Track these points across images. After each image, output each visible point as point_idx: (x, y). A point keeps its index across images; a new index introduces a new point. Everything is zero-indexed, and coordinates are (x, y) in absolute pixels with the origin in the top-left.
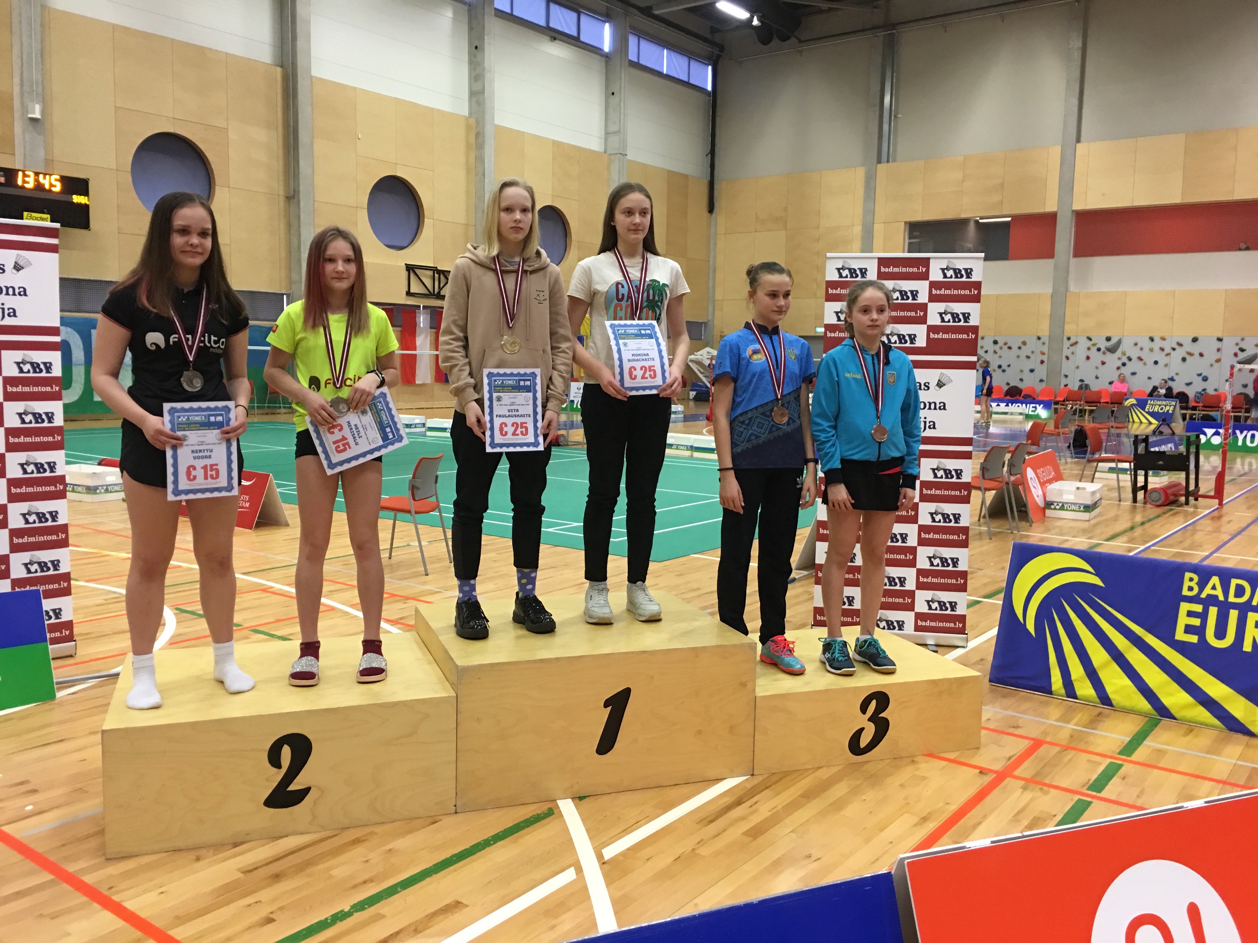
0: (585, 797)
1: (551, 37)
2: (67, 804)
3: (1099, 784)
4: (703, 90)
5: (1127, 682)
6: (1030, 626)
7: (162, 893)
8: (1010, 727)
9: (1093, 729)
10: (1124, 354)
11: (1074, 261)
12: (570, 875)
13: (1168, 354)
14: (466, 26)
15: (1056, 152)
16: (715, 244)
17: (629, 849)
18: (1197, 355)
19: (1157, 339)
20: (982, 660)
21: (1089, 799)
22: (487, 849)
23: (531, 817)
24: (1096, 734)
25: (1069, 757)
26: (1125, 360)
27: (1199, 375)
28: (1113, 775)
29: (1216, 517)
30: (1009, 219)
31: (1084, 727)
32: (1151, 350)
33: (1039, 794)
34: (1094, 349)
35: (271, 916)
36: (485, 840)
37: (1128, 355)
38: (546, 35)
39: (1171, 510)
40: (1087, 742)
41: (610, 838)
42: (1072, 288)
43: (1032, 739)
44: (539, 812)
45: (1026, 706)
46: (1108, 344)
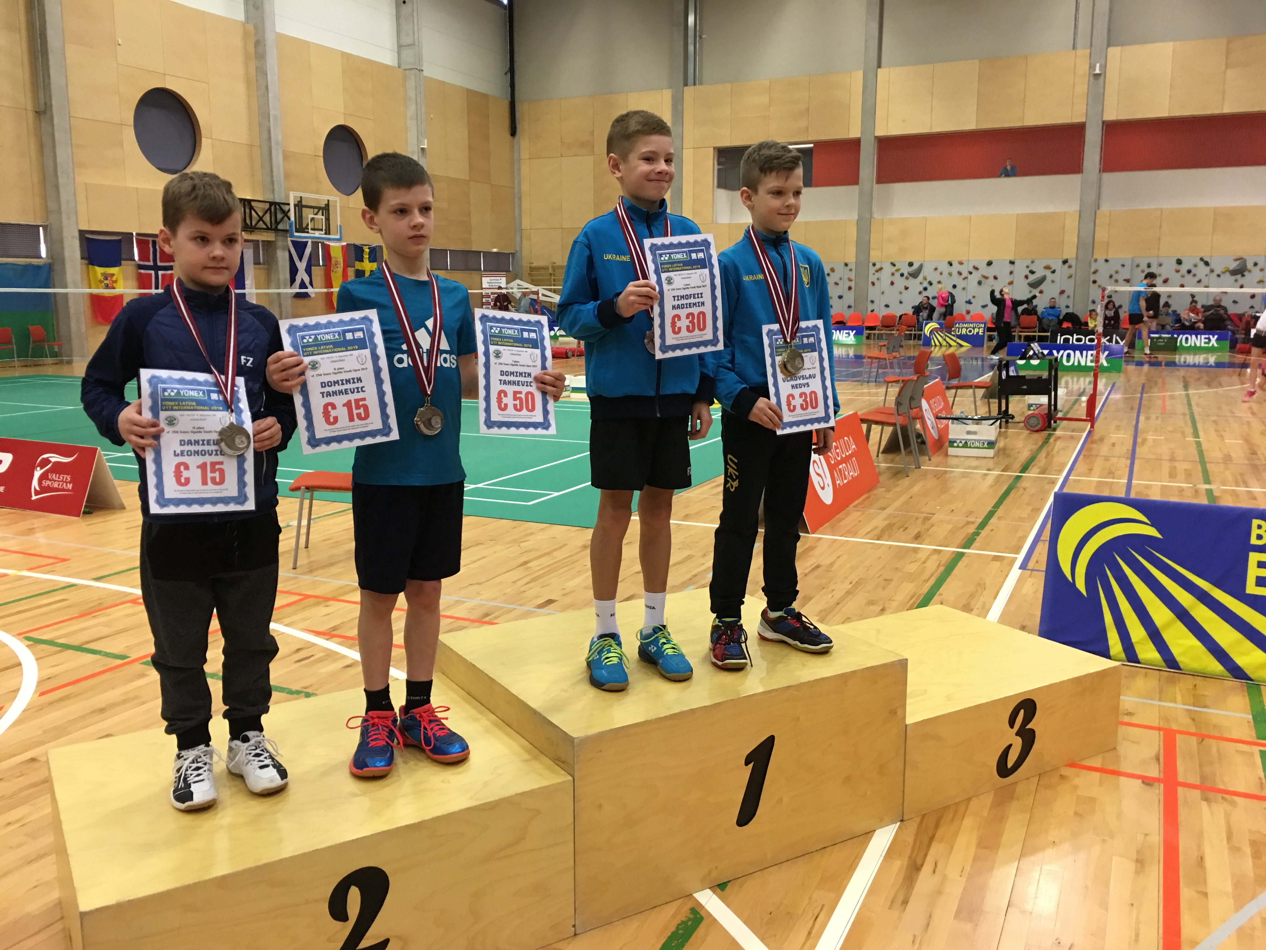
0: (725, 884)
5: (1194, 642)
10: (925, 279)
11: (876, 187)
13: (966, 278)
15: (858, 76)
16: (519, 169)
18: (991, 278)
19: (955, 264)
23: (680, 927)
24: (1215, 714)
25: (1214, 749)
26: (926, 284)
30: (812, 145)
31: (1196, 706)
32: (950, 274)
34: (898, 275)
37: (929, 279)
39: (1050, 435)
42: (876, 214)
43: (1159, 729)
44: (683, 918)
46: (911, 269)
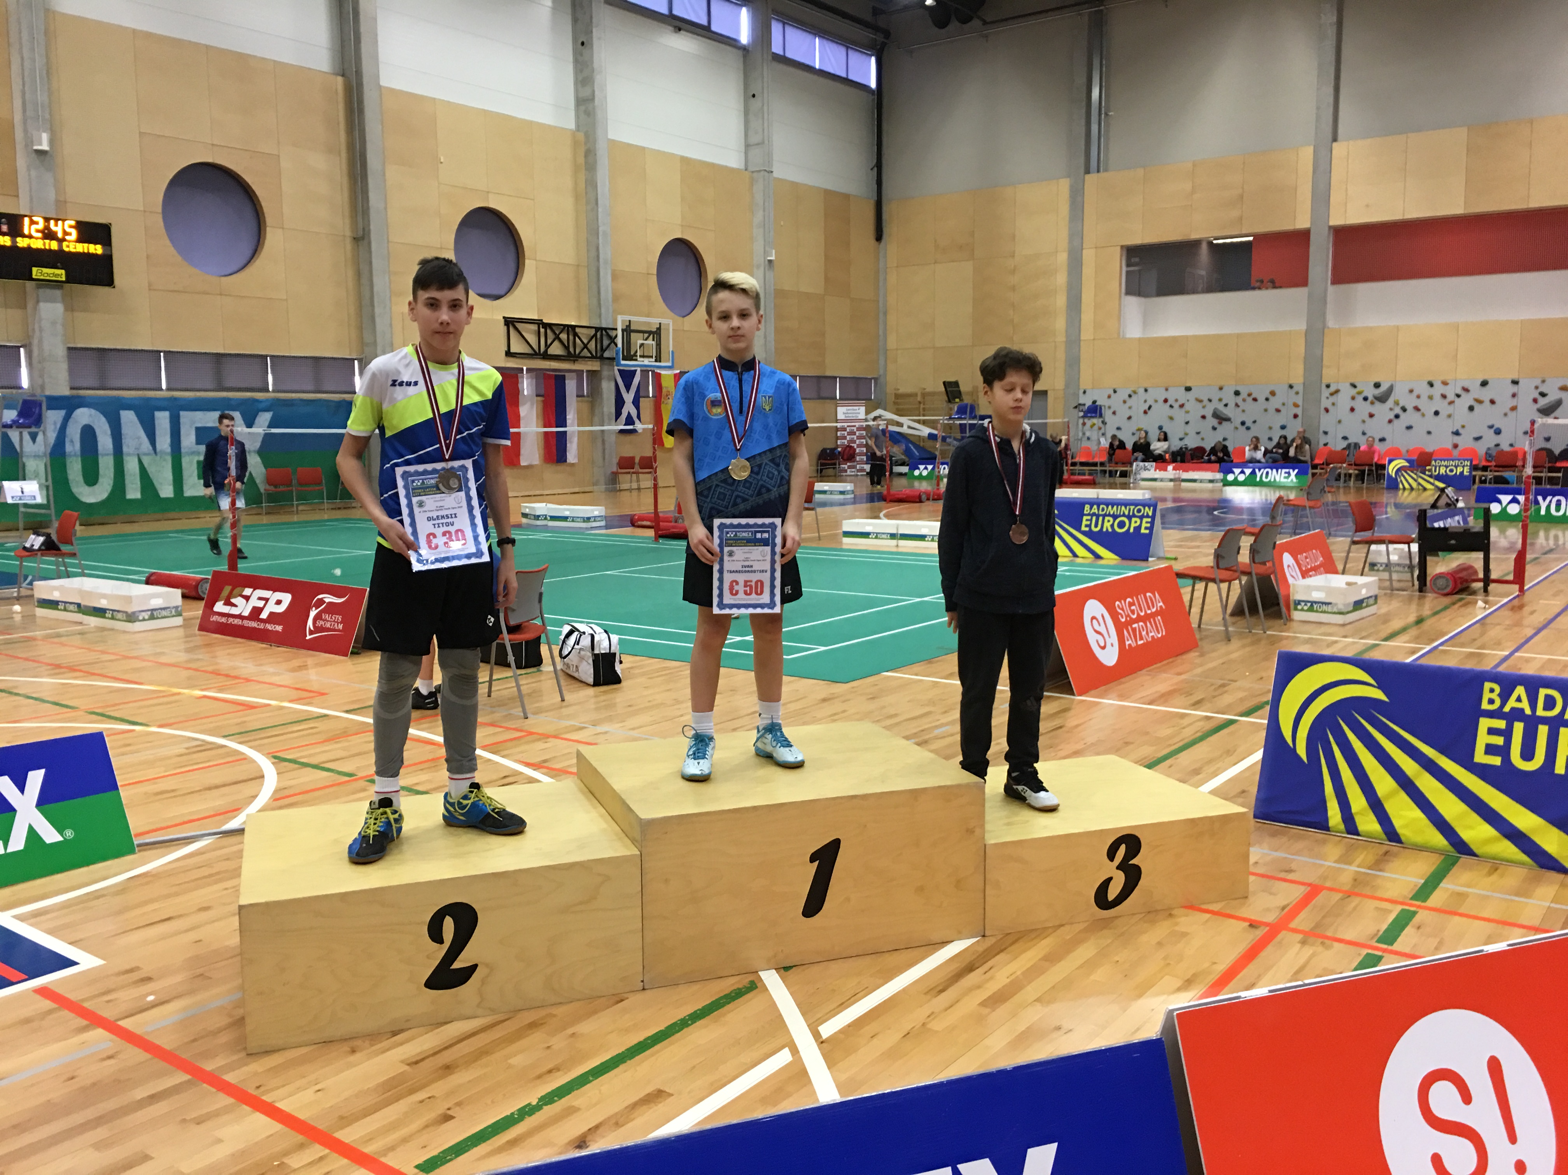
0: (791, 967)
1: (675, 27)
2: (191, 992)
3: (1390, 936)
4: (865, 88)
5: (1418, 814)
6: (1301, 751)
7: (319, 1091)
8: (1282, 871)
9: (1380, 870)
10: (1397, 403)
11: (1332, 289)
12: (784, 1057)
13: (1451, 403)
14: (570, 17)
15: (1307, 154)
16: (885, 279)
17: (849, 1026)
18: (1487, 403)
19: (1438, 384)
20: (1243, 792)
21: (1380, 953)
22: (685, 1030)
23: (731, 992)
24: (1384, 877)
25: (1353, 905)
26: (1398, 410)
27: (1491, 427)
28: (1406, 925)
29: (1517, 606)
30: (1251, 238)
31: (1369, 868)
32: (1431, 398)
33: (1320, 949)
34: (1360, 398)
35: (450, 1113)
36: (681, 1020)
37: (1401, 404)
38: (670, 25)
39: (1461, 600)
40: (1373, 886)
41: (827, 1014)
42: (1331, 323)
43: (1309, 885)
44: (740, 986)
45: (1300, 845)
46: (1377, 392)
